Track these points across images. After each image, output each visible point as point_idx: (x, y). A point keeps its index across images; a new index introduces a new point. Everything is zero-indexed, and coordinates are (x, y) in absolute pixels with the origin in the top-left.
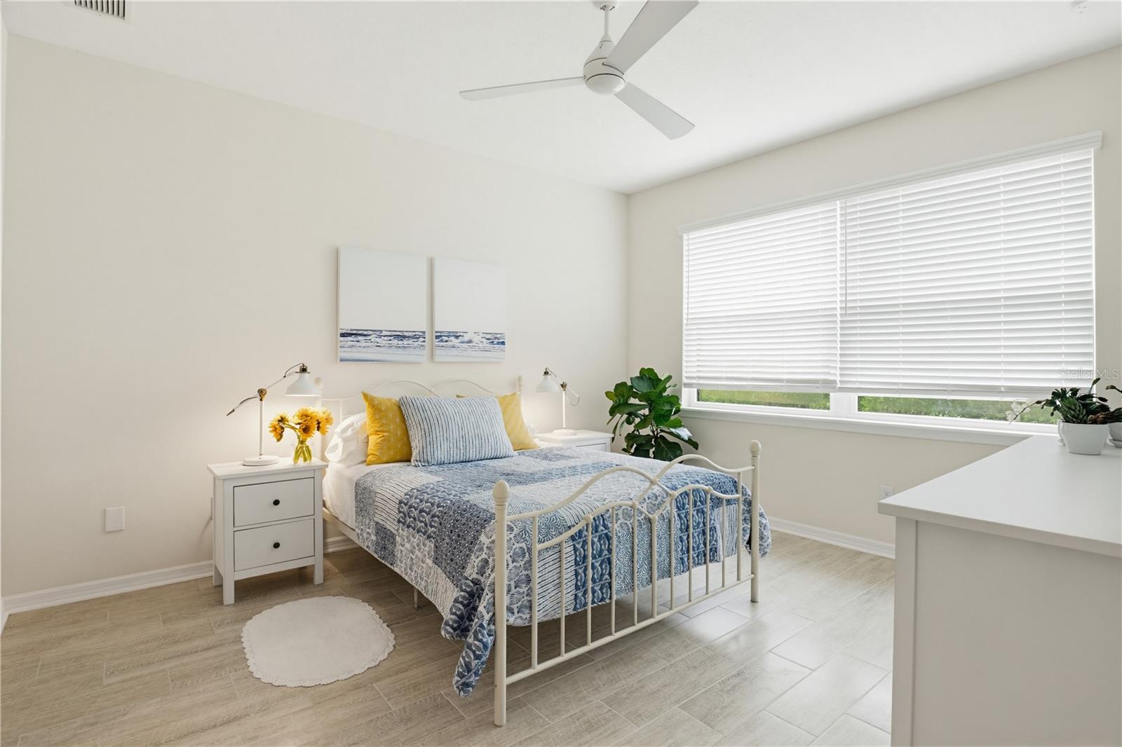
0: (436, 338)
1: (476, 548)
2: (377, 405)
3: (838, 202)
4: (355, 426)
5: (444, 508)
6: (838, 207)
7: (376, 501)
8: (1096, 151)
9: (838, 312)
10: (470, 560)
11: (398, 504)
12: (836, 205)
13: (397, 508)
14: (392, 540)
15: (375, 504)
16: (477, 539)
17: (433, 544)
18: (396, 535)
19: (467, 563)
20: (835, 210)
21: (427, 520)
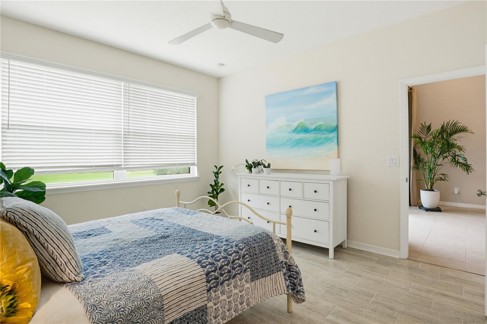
1: (277, 248)
5: (245, 248)
6: (123, 84)
7: (165, 305)
8: (197, 99)
9: (122, 133)
10: (278, 254)
11: (206, 277)
12: (121, 83)
13: (206, 281)
14: (201, 314)
15: (165, 308)
16: (274, 244)
17: (249, 272)
18: (207, 304)
19: (277, 257)
20: (121, 86)
21: (240, 263)
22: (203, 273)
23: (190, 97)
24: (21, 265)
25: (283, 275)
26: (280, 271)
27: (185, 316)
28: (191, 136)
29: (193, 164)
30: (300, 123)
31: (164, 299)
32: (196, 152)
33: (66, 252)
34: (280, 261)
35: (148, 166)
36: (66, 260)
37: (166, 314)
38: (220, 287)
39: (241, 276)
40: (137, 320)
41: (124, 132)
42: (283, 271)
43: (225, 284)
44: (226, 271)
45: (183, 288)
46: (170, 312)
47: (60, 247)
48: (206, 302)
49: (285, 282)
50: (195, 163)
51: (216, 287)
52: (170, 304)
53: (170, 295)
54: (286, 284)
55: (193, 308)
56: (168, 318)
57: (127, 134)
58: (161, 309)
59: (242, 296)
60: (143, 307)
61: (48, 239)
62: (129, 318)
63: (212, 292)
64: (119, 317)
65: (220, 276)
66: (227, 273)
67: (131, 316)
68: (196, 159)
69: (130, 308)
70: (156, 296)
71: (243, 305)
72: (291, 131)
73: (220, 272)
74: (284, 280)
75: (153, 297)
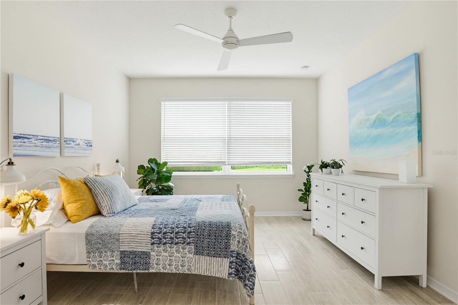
0: (65, 142)
1: (232, 238)
2: (73, 184)
3: (227, 102)
4: (53, 199)
5: (195, 227)
6: (227, 103)
7: (121, 239)
8: (292, 103)
9: (227, 139)
10: (231, 243)
11: (151, 235)
12: (226, 102)
13: (150, 237)
14: (145, 256)
15: (120, 241)
16: (230, 234)
17: (193, 246)
18: (150, 252)
19: (229, 246)
20: (226, 104)
21: (185, 236)
22: (150, 231)
23: (285, 103)
24: (78, 200)
25: (229, 262)
26: (228, 258)
27: (134, 252)
28: (286, 138)
29: (289, 163)
30: (378, 115)
31: (120, 236)
32: (291, 152)
33: (105, 201)
34: (231, 250)
35: (246, 163)
36: (105, 205)
37: (121, 244)
38: (163, 246)
39: (184, 246)
40: (105, 240)
41: (228, 137)
42: (230, 259)
43: (167, 245)
44: (169, 237)
45: (133, 235)
46: (123, 245)
47: (103, 199)
48: (150, 251)
49: (229, 269)
50: (291, 162)
51: (159, 244)
52: (124, 240)
53: (124, 235)
54: (229, 270)
55: (140, 250)
56: (122, 247)
57: (230, 139)
58: (118, 240)
59: (184, 261)
60: (108, 235)
61: (99, 194)
62: (101, 237)
63: (156, 247)
64: (96, 234)
65: (163, 238)
66: (169, 238)
67: (102, 237)
68: (291, 159)
69: (102, 232)
70: (116, 233)
71: (184, 268)
72: (370, 125)
73: (164, 236)
74: (228, 267)
75: (115, 232)
